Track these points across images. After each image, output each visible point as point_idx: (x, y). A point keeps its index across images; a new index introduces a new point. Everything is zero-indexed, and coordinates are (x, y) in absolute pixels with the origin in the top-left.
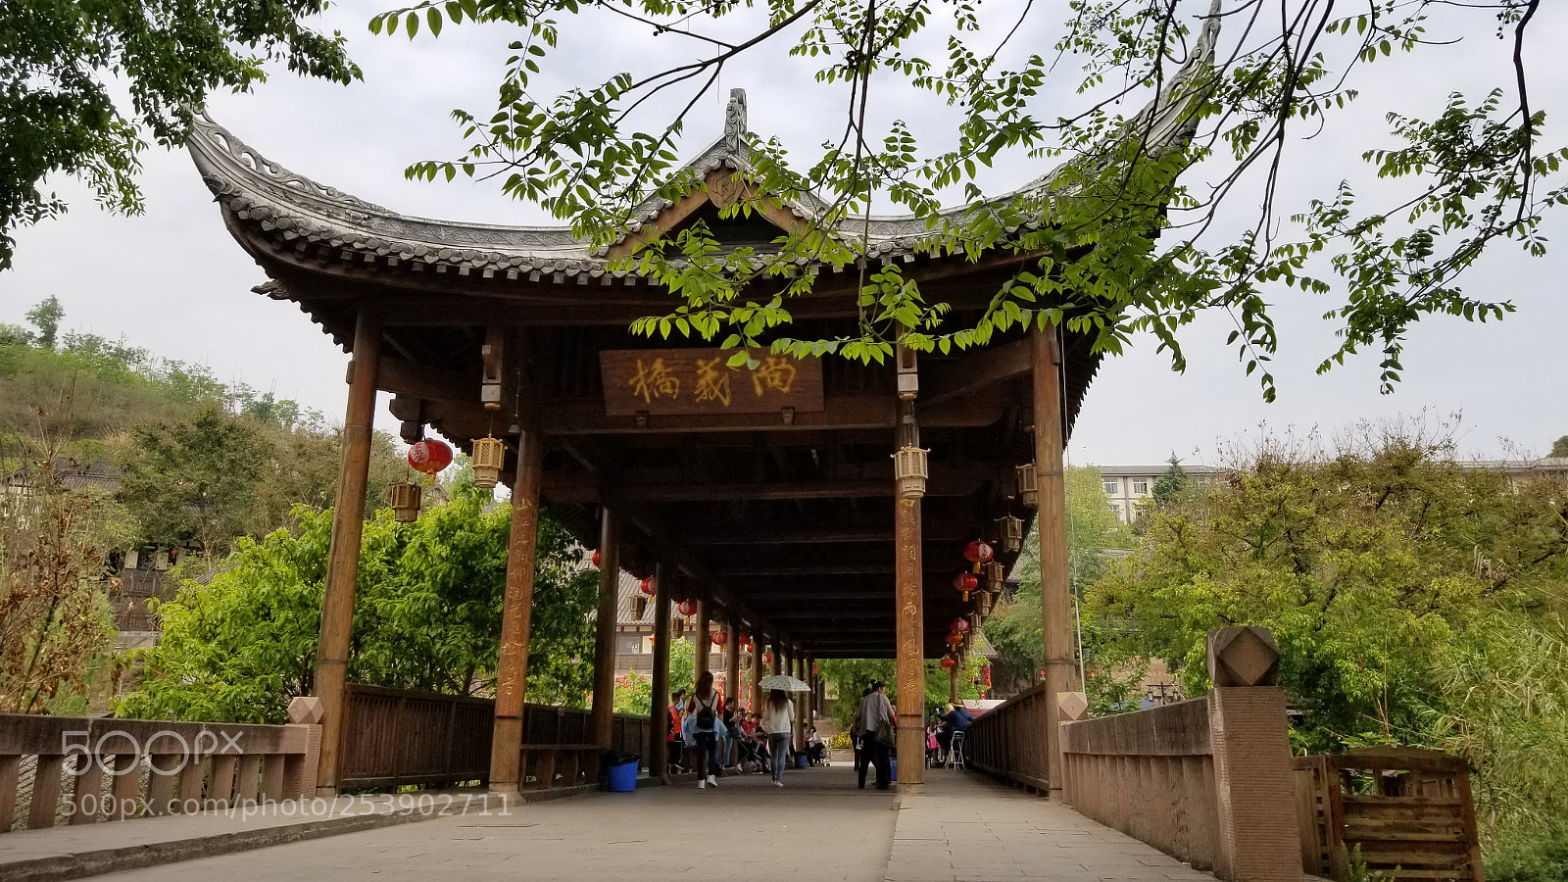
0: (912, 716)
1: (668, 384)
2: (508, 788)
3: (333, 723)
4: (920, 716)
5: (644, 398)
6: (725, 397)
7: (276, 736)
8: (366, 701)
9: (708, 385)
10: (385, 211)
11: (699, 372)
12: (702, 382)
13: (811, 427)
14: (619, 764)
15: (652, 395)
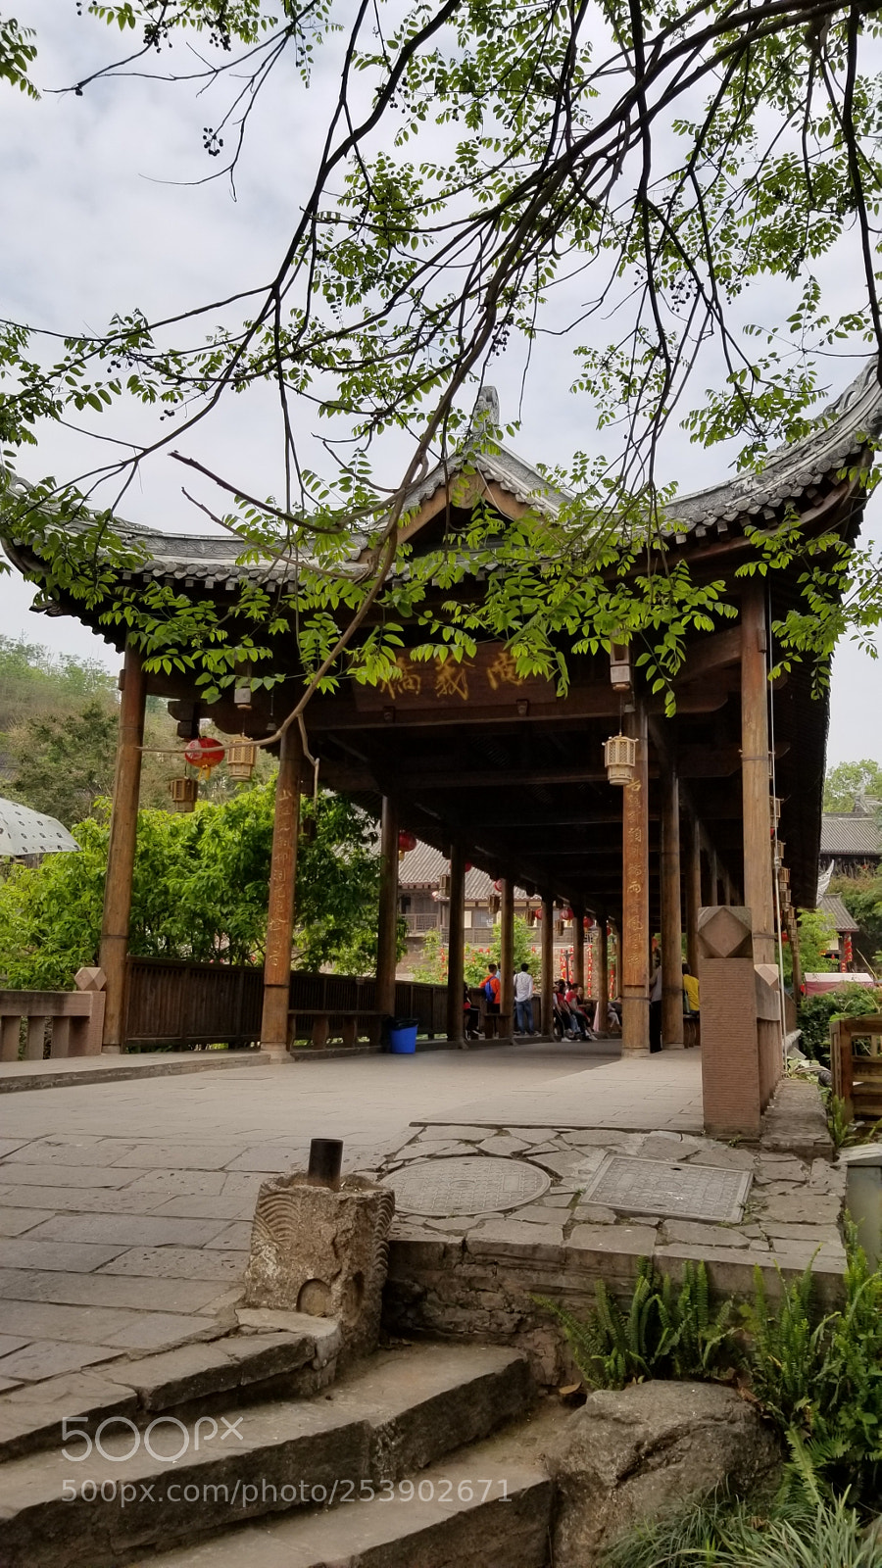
0: (636, 986)
1: (411, 681)
2: (276, 1047)
3: (116, 991)
4: (643, 986)
5: (390, 695)
6: (463, 690)
7: (59, 1001)
8: (149, 971)
9: (447, 681)
10: (148, 530)
11: (438, 668)
12: (441, 678)
13: (544, 718)
14: (400, 1029)
15: (396, 692)
